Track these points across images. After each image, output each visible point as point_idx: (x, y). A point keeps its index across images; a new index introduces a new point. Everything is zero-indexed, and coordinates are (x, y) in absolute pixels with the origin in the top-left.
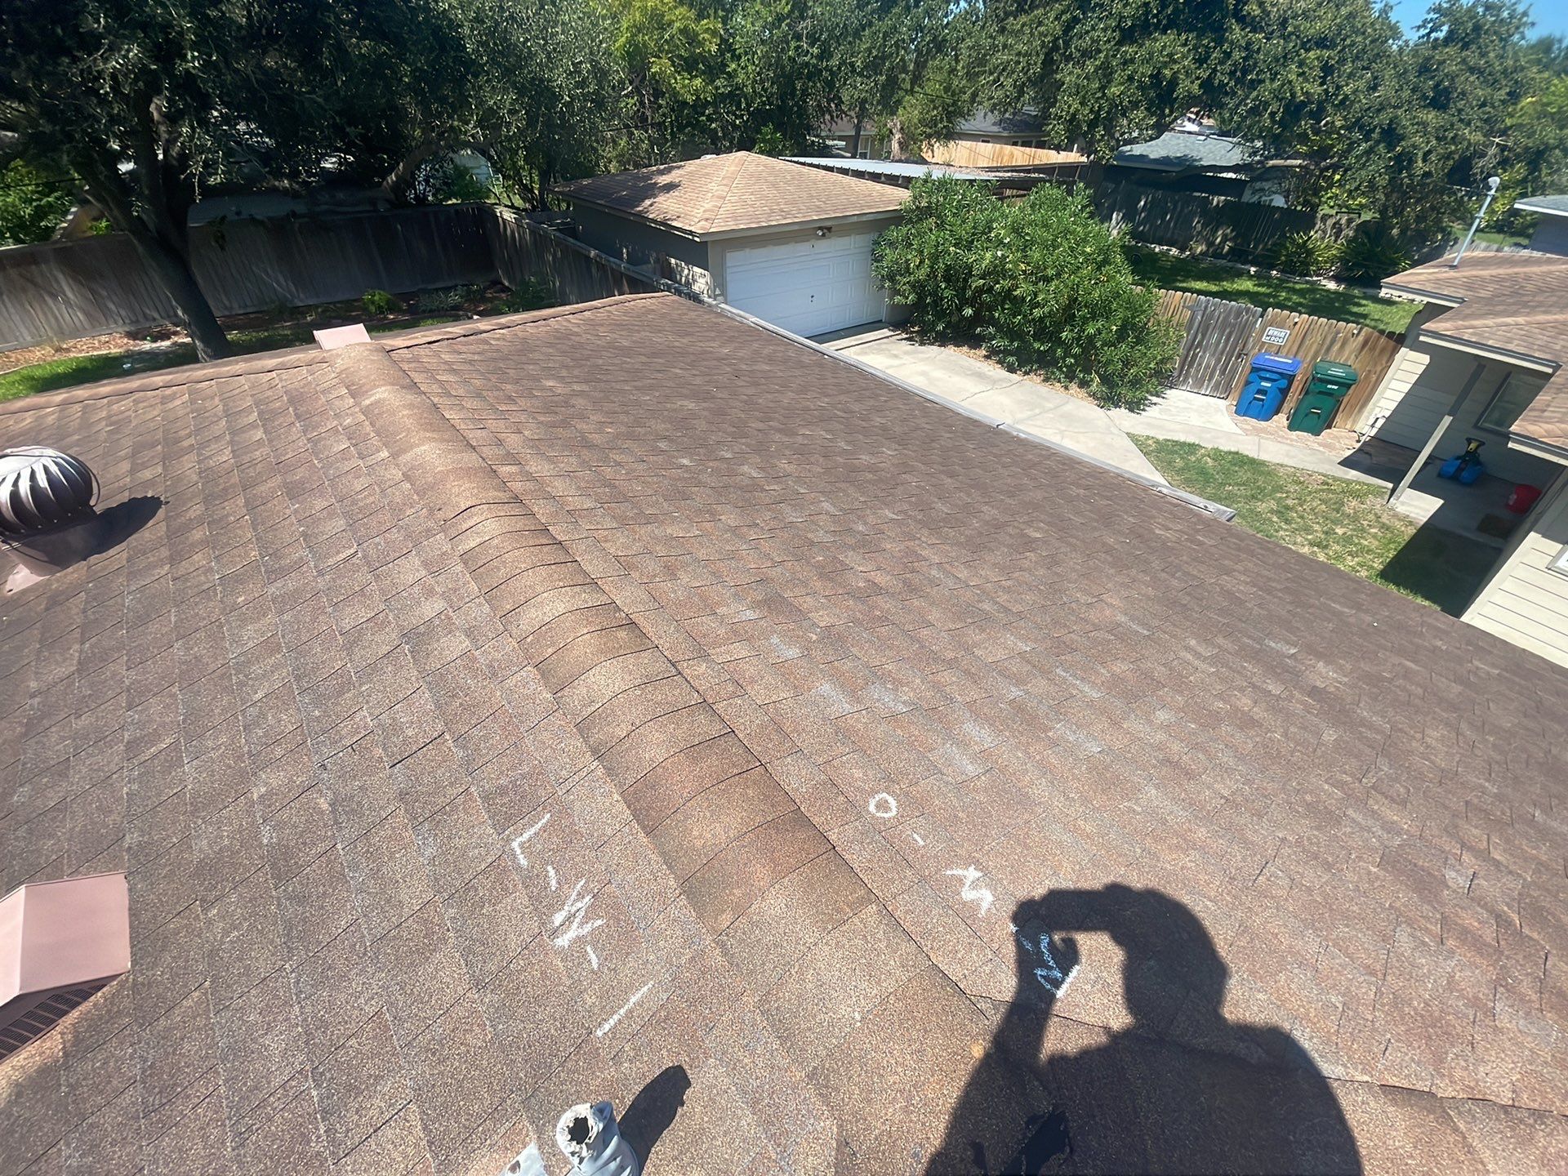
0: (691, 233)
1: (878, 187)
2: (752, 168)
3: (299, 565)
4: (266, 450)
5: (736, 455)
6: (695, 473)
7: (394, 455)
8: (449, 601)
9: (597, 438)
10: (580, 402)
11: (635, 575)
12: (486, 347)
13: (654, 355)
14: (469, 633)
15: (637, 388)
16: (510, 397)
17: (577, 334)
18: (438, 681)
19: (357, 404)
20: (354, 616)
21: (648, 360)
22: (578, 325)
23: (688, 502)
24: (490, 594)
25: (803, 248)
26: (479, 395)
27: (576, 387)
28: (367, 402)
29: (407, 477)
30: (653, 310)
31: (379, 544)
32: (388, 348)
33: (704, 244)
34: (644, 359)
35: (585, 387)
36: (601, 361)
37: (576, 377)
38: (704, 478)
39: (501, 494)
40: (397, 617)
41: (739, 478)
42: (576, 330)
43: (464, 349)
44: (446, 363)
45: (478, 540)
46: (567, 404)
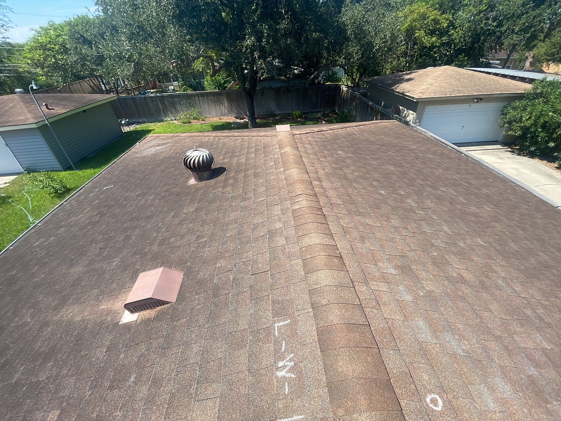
0: (413, 98)
1: (514, 82)
2: (449, 72)
3: (250, 198)
4: (253, 161)
5: (407, 194)
6: (385, 198)
7: (285, 171)
8: (284, 224)
9: (350, 176)
10: (348, 161)
11: (348, 236)
12: (323, 136)
13: (383, 145)
14: (287, 238)
15: (372, 158)
16: (325, 156)
17: (356, 135)
18: (273, 251)
19: (280, 151)
20: (258, 220)
21: (380, 147)
22: (357, 131)
23: (379, 210)
24: (297, 227)
25: (465, 106)
26: (315, 154)
27: (349, 155)
28: (283, 151)
29: (286, 179)
30: (388, 127)
31: (271, 199)
32: (294, 134)
33: (417, 103)
34: (378, 146)
35: (352, 155)
36: (361, 146)
37: (351, 151)
38: (389, 201)
39: (311, 192)
40: (268, 225)
41: (405, 204)
42: (356, 133)
43: (316, 136)
44: (309, 141)
45: (299, 207)
46: (343, 161)
